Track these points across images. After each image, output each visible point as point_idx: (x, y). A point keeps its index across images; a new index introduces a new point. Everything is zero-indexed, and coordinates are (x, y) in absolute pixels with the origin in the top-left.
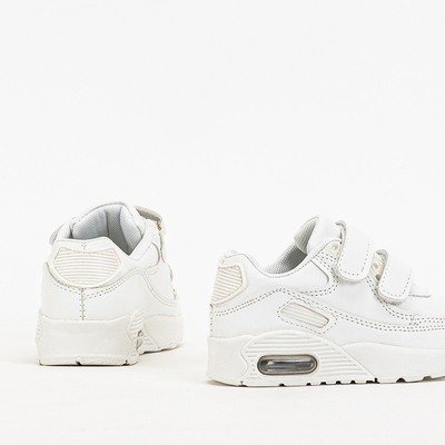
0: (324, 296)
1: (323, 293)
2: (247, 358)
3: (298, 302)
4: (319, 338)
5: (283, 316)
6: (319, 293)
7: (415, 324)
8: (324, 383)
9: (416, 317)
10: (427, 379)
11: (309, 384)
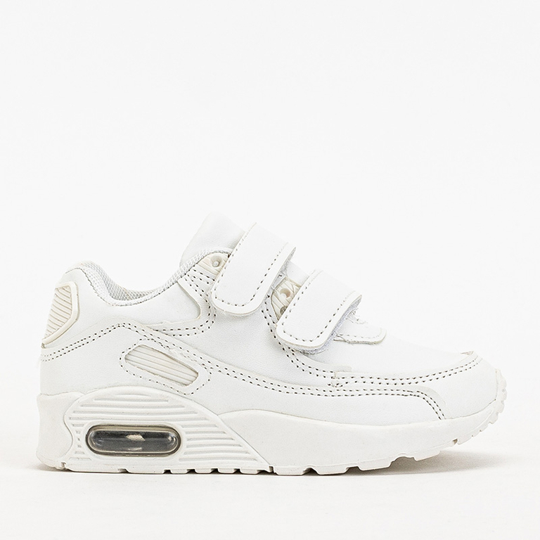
0: (192, 337)
1: (191, 331)
2: (71, 428)
3: (151, 344)
4: (184, 401)
5: (127, 365)
6: (184, 332)
7: (337, 385)
8: (192, 471)
9: (340, 374)
10: (353, 471)
11: (168, 472)
